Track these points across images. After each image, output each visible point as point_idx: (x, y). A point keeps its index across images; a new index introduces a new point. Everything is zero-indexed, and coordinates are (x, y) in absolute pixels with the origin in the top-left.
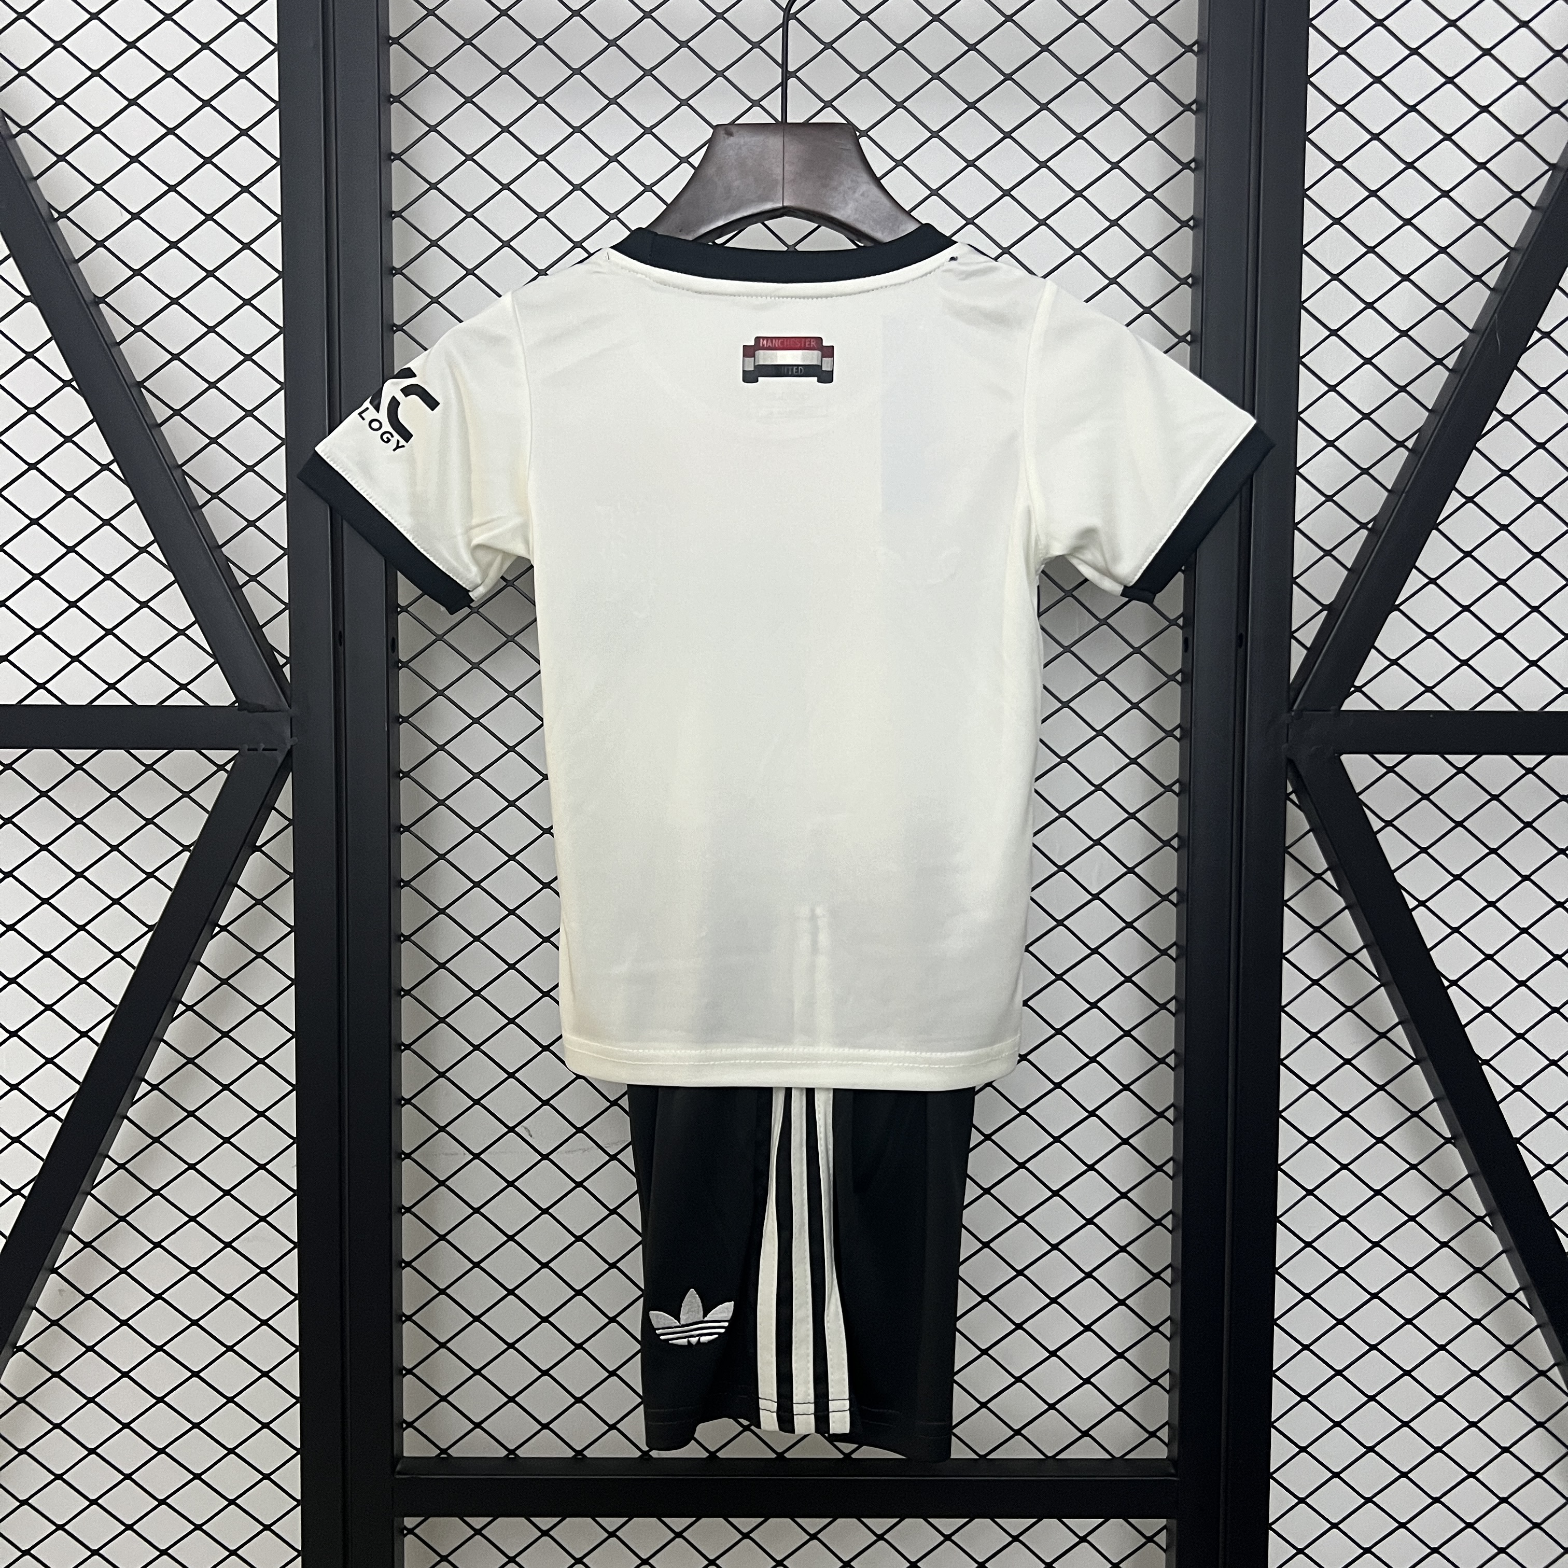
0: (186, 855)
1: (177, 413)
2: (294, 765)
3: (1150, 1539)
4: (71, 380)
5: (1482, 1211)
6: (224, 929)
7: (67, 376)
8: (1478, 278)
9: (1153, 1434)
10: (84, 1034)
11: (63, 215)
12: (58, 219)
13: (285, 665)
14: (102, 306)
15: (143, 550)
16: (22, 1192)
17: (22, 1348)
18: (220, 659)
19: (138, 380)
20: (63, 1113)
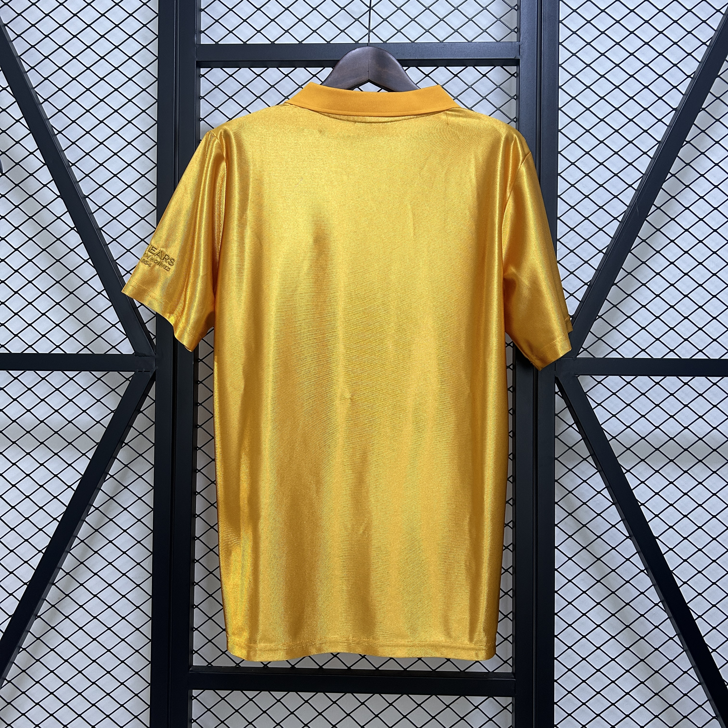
0: (113, 414)
1: (114, 240)
2: (156, 379)
3: (505, 708)
4: (74, 227)
5: (643, 568)
6: (126, 444)
7: (73, 225)
8: (630, 186)
9: (505, 662)
10: (69, 487)
11: (73, 164)
12: (72, 166)
13: (154, 338)
14: (87, 199)
15: (99, 293)
16: (42, 551)
17: (39, 617)
18: (128, 335)
19: (100, 227)
20: (59, 519)
